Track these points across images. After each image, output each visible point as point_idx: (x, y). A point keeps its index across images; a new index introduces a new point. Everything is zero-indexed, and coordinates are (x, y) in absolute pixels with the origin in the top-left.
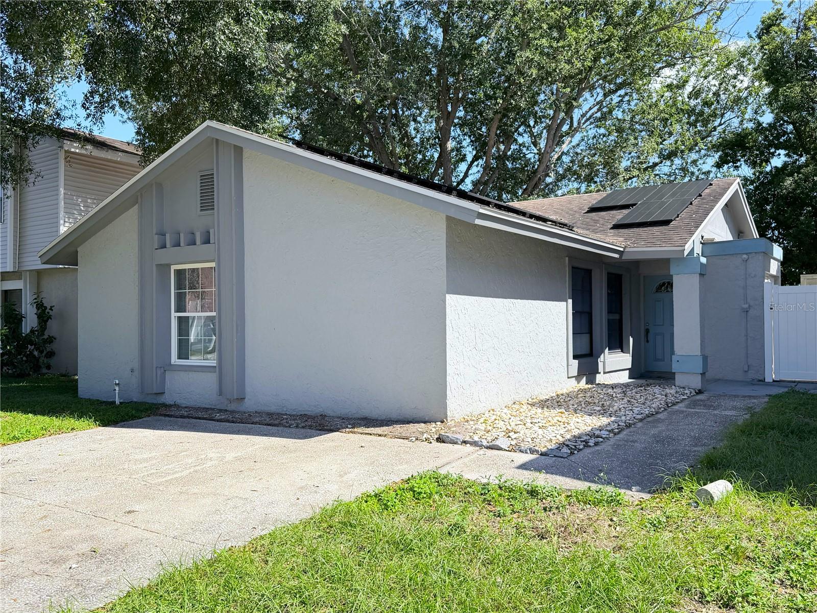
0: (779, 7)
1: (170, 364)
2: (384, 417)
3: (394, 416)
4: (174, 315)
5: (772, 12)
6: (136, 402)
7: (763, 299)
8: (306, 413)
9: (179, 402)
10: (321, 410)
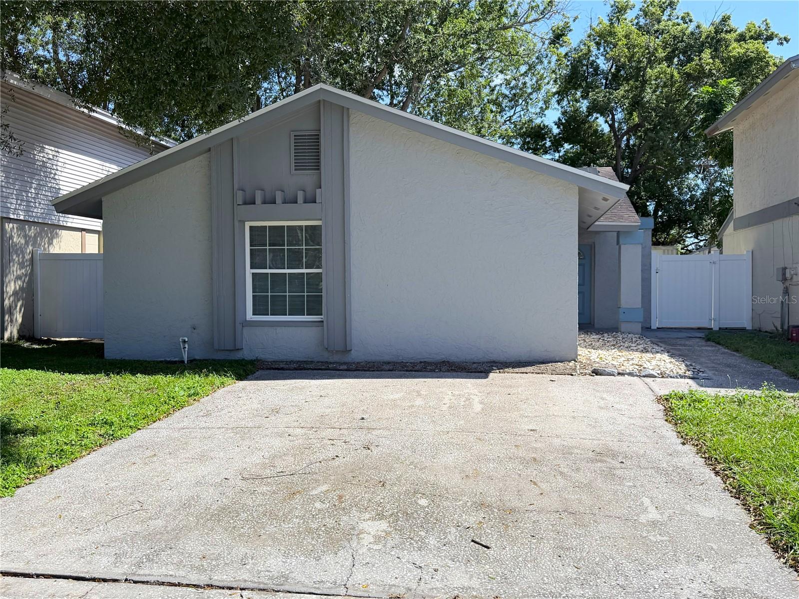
0: (567, 20)
1: (246, 320)
2: (514, 360)
3: (524, 358)
4: (249, 272)
5: (561, 24)
6: (200, 360)
7: (651, 265)
8: (425, 360)
9: (262, 356)
10: (443, 357)
